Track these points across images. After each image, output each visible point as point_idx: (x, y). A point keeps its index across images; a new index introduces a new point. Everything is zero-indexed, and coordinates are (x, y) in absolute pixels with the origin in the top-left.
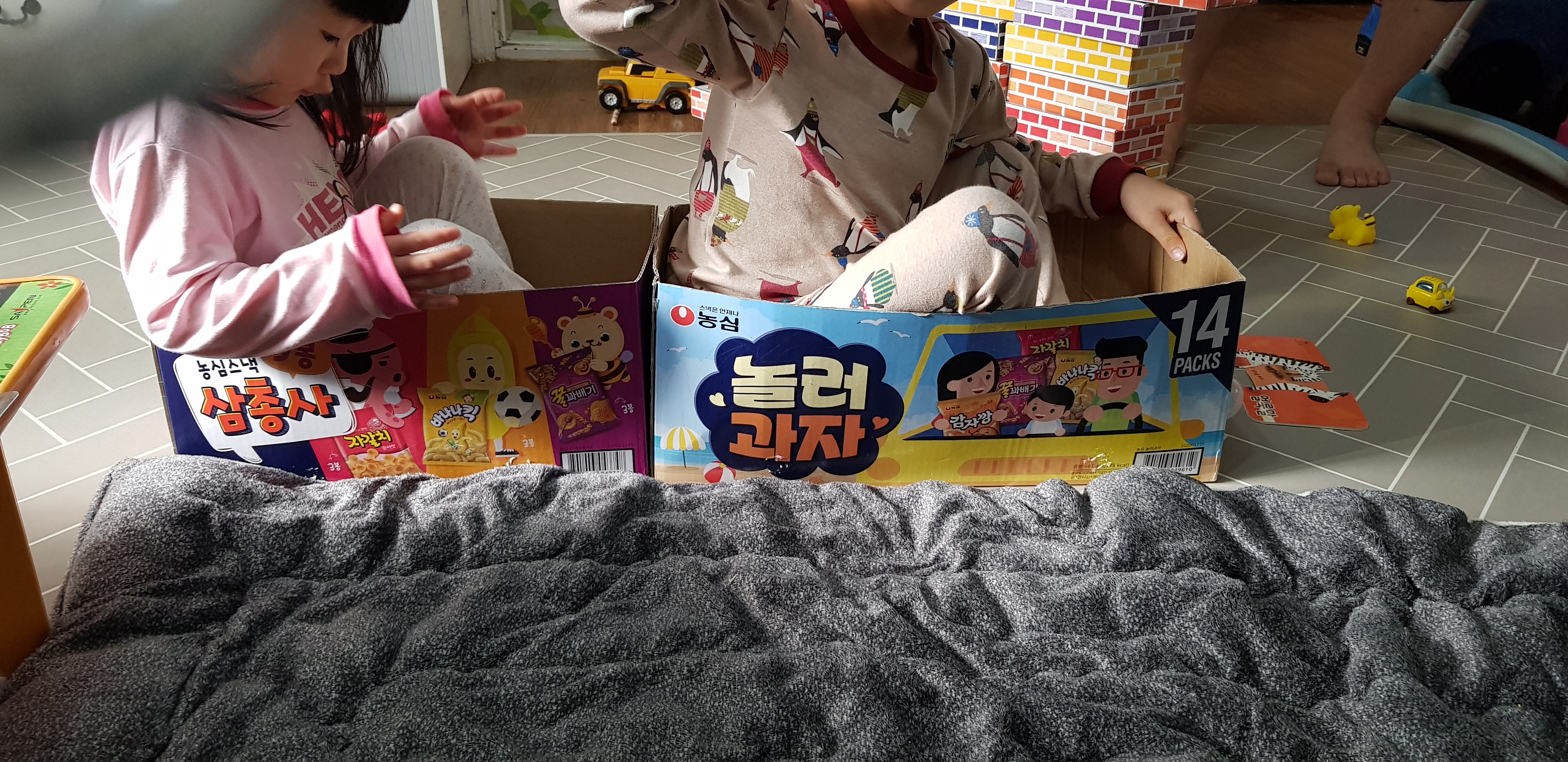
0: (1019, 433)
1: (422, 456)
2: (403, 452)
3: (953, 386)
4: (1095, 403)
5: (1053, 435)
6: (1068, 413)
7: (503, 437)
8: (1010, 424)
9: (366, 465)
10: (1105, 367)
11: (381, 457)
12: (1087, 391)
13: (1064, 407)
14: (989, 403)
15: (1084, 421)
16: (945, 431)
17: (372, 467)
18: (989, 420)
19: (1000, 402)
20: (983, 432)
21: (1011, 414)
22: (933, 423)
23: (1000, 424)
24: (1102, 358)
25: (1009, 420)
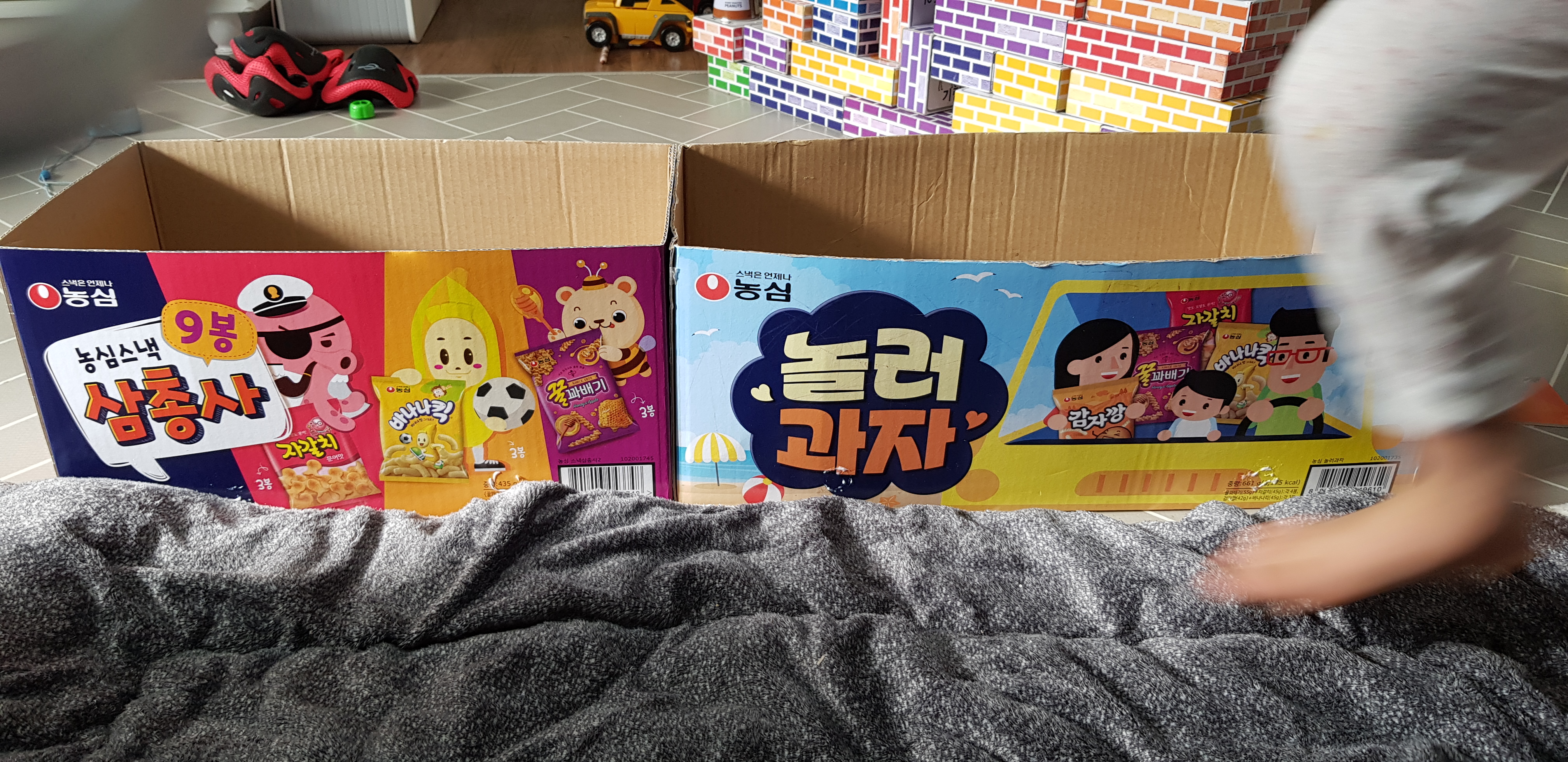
0: (1161, 436)
1: (379, 470)
2: (354, 464)
3: (1075, 367)
4: (1263, 397)
5: (1203, 440)
6: (1227, 408)
7: (485, 444)
8: (1148, 423)
9: (306, 483)
10: (1280, 348)
11: (325, 471)
12: (1253, 379)
13: (1222, 401)
14: (1122, 392)
15: (1247, 422)
16: (1061, 432)
17: (313, 484)
18: (1121, 416)
19: (1137, 393)
20: (1111, 434)
21: (1150, 411)
22: (1046, 421)
23: (1135, 423)
24: (1279, 336)
25: (1147, 417)
